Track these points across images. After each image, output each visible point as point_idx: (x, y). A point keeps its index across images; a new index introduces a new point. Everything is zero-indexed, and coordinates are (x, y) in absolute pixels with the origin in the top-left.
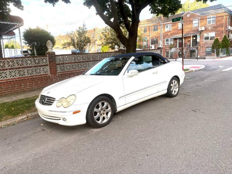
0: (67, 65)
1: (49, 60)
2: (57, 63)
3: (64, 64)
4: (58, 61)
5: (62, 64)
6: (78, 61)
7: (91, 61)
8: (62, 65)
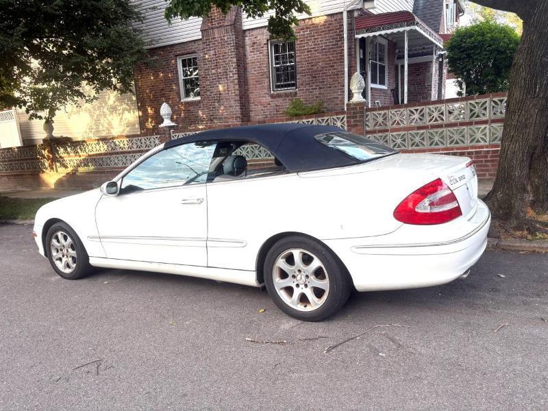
0: (395, 133)
1: (348, 122)
2: (368, 129)
3: (387, 131)
4: (370, 125)
5: (380, 131)
6: (432, 123)
7: (485, 122)
8: (380, 134)
